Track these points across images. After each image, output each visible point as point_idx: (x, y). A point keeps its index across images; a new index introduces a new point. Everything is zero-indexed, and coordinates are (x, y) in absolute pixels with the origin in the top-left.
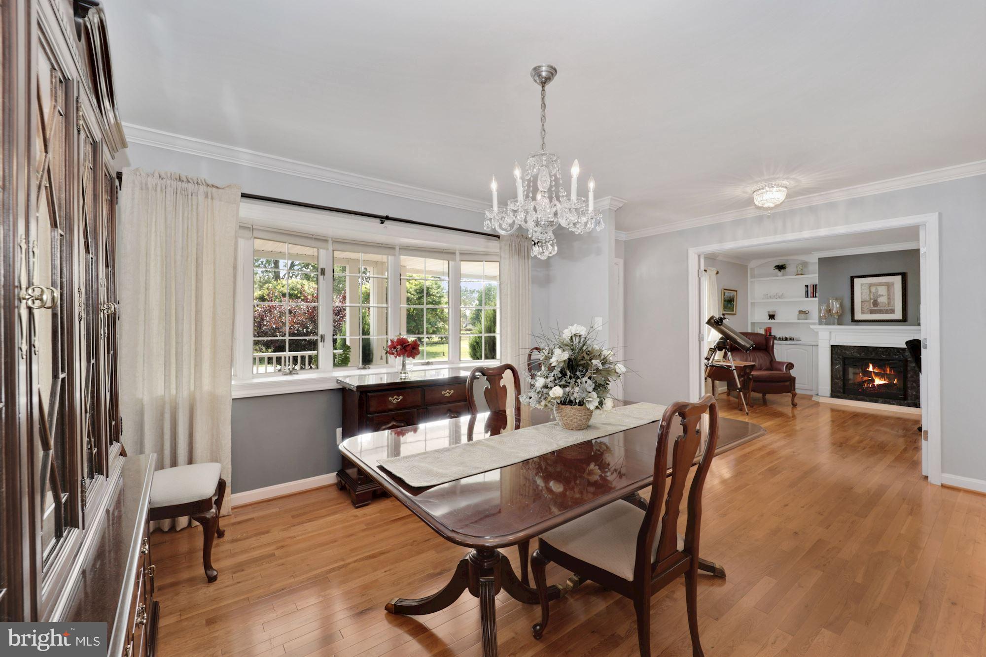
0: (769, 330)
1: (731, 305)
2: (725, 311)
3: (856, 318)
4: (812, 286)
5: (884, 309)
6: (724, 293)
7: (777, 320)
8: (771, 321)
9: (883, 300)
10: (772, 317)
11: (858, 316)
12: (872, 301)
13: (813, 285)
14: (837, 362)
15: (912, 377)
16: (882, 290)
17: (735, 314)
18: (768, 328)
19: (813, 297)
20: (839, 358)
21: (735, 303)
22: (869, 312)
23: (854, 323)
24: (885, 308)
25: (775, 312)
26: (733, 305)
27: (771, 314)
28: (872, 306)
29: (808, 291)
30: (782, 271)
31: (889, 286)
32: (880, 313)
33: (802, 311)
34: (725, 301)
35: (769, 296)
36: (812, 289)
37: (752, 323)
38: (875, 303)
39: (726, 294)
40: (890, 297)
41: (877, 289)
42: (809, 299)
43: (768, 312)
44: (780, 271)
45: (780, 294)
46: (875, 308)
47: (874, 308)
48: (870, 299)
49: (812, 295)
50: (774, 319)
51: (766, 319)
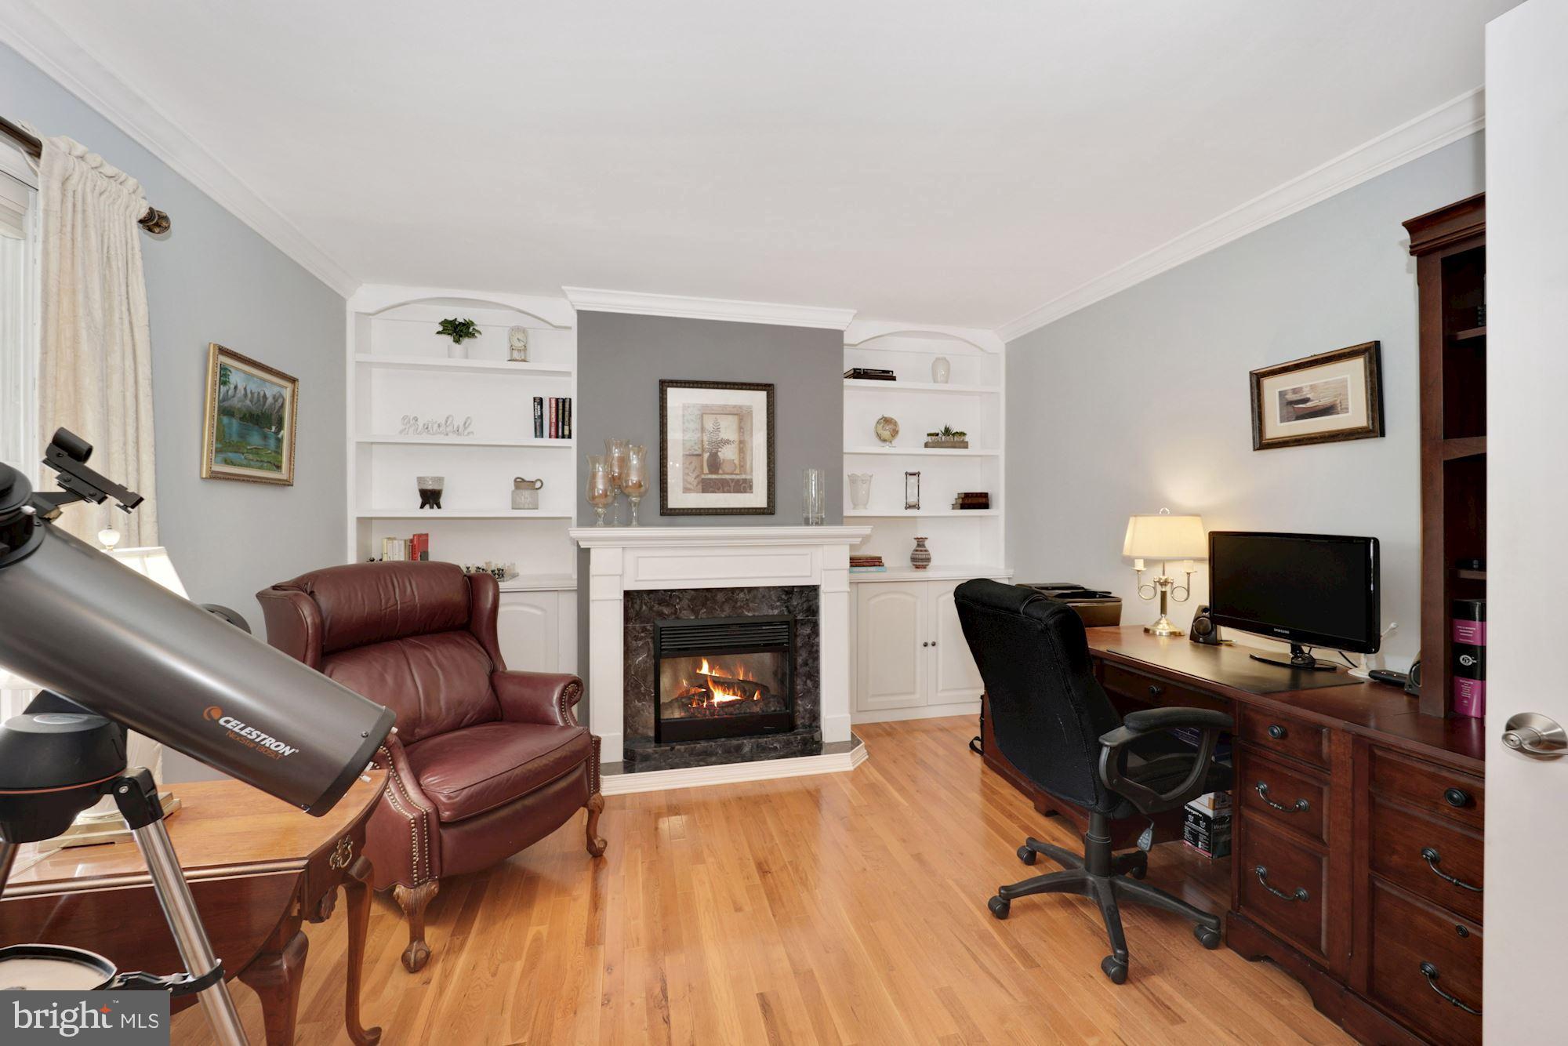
0: (418, 546)
1: (265, 437)
2: (227, 462)
3: (672, 503)
4: (553, 402)
5: (732, 480)
6: (224, 374)
7: (450, 506)
8: (428, 512)
9: (728, 454)
10: (431, 497)
11: (677, 499)
12: (706, 456)
13: (557, 400)
14: (640, 643)
15: (806, 664)
16: (728, 430)
17: (286, 484)
18: (420, 536)
19: (557, 437)
20: (644, 630)
21: (285, 433)
22: (700, 486)
23: (666, 519)
24: (734, 477)
25: (440, 480)
26: (279, 441)
27: (430, 486)
28: (706, 470)
29: (541, 416)
30: (466, 341)
31: (742, 416)
32: (724, 492)
33: (523, 480)
34: (225, 411)
35: (420, 423)
36: (553, 410)
37: (359, 519)
38: (715, 464)
39: (235, 378)
40: (743, 447)
41: (716, 423)
42: (546, 441)
43: (420, 480)
44: (457, 341)
45: (458, 422)
46: (714, 476)
47: (710, 476)
48: (703, 450)
49: (553, 430)
50: (439, 507)
51: (410, 505)
